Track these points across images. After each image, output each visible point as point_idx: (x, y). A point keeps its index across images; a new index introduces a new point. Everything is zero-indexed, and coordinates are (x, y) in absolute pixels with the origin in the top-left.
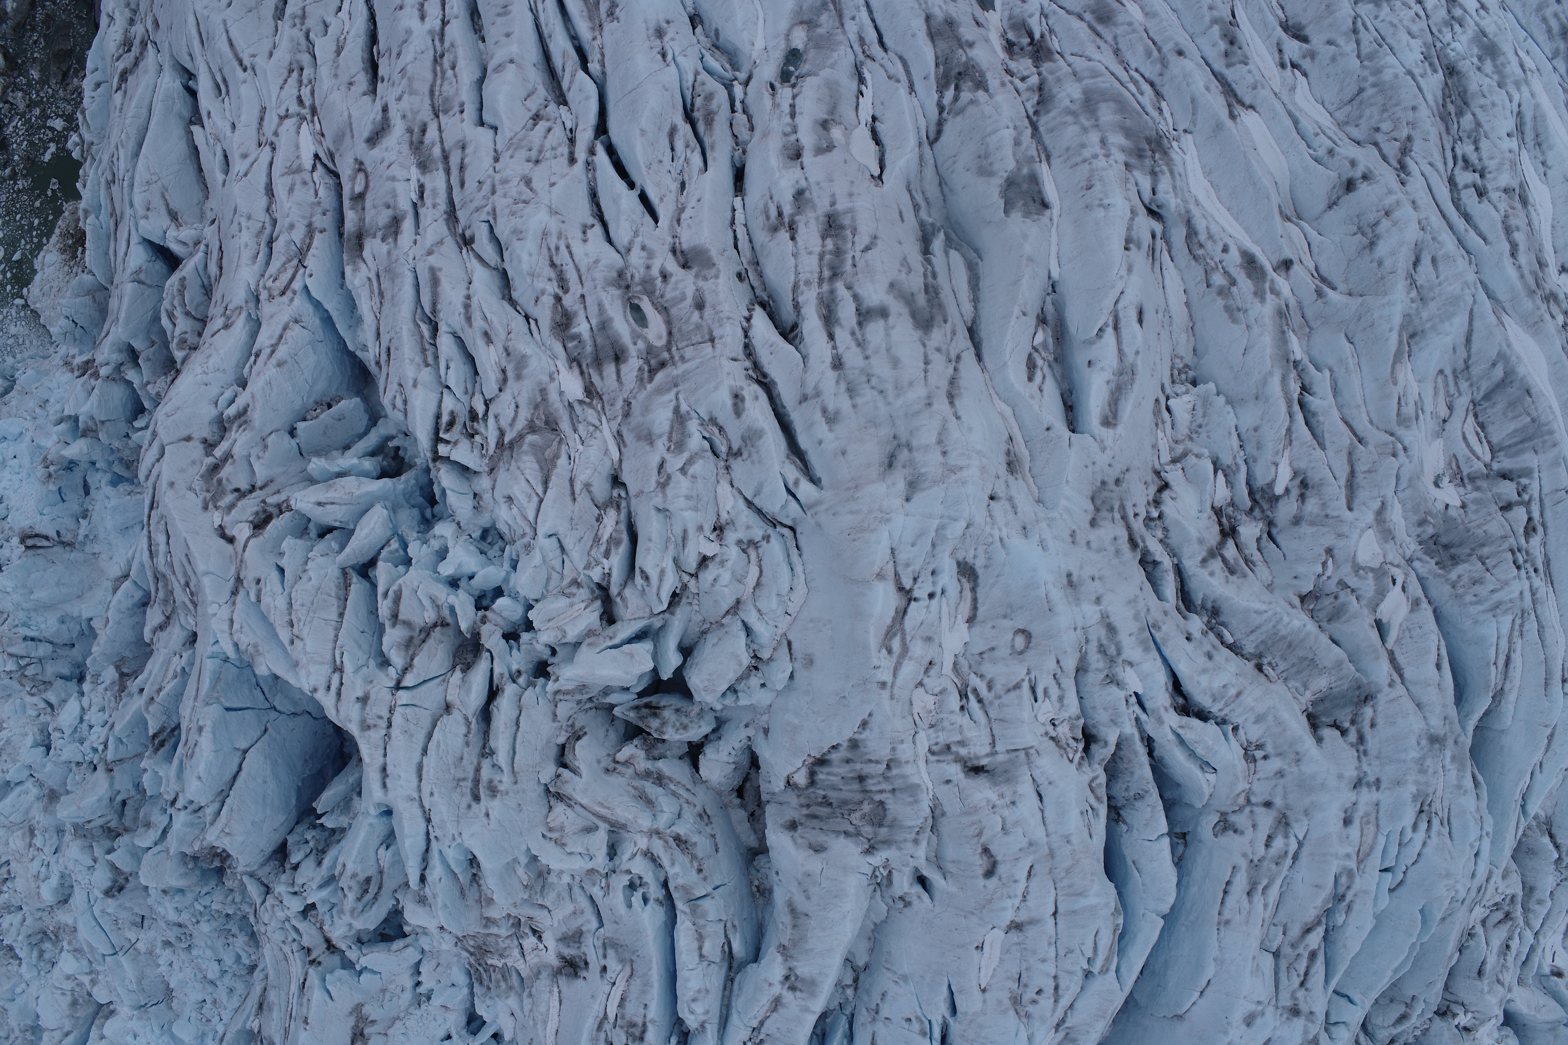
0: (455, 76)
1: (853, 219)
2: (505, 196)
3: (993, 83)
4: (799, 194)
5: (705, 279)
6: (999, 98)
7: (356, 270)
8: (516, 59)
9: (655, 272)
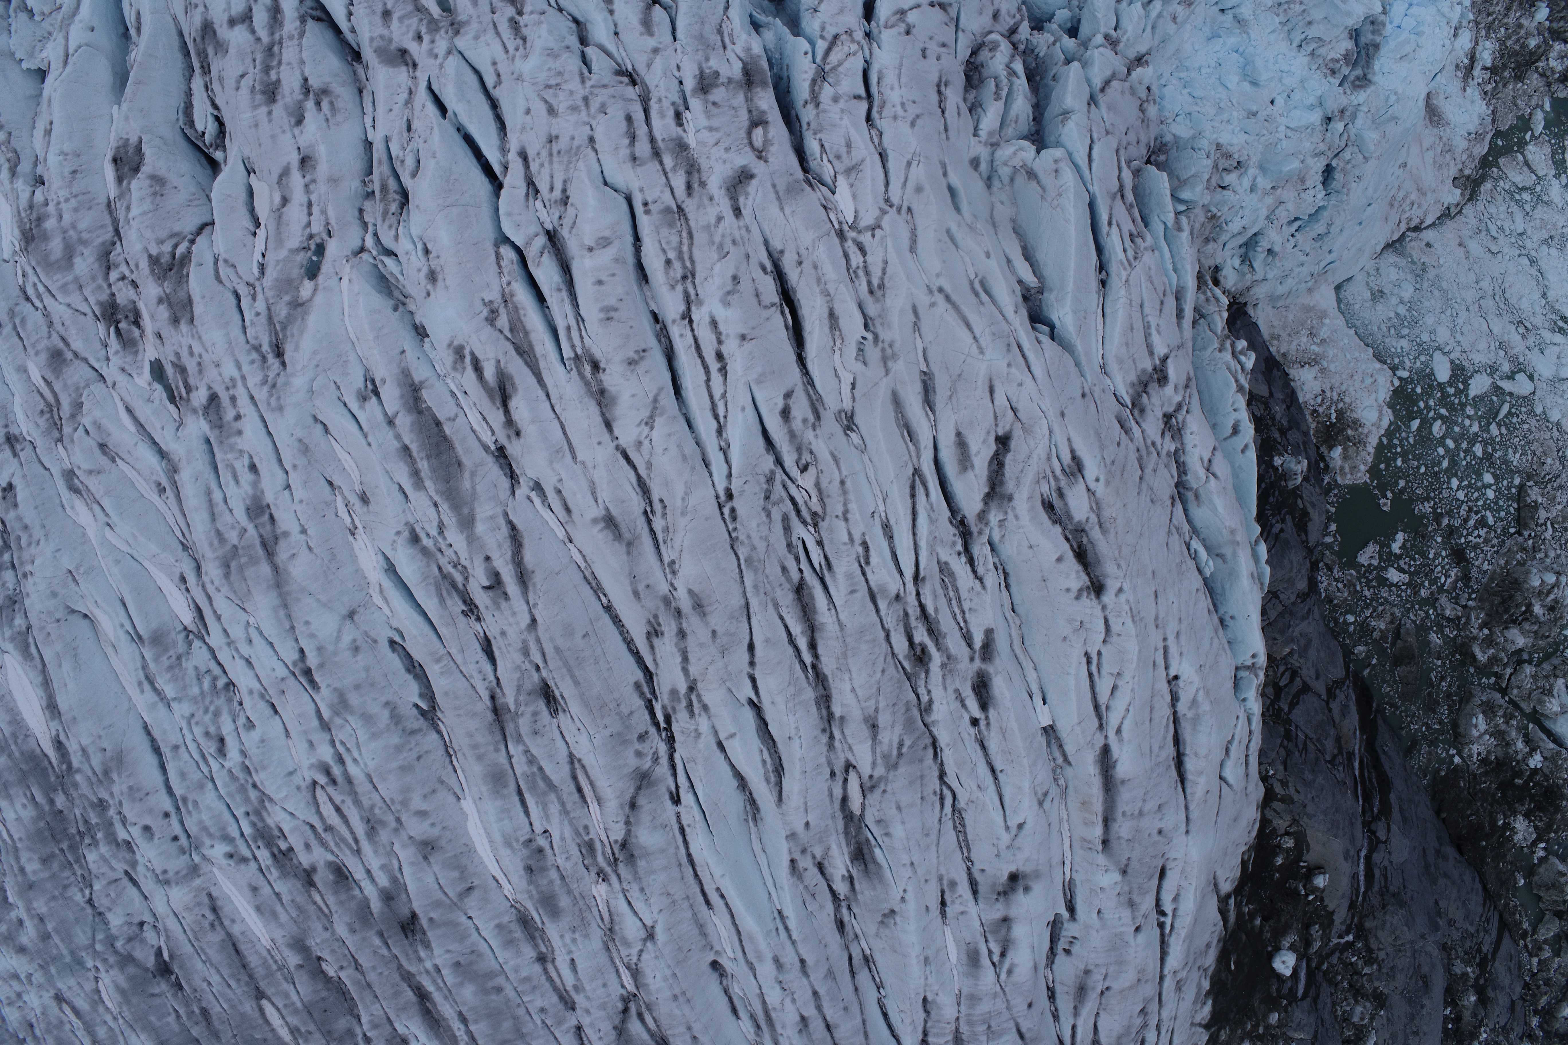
0: (664, 251)
1: (253, 99)
2: (571, 93)
3: (144, 264)
4: (300, 121)
5: (382, 37)
6: (138, 247)
7: (748, 50)
8: (586, 253)
9: (426, 38)
